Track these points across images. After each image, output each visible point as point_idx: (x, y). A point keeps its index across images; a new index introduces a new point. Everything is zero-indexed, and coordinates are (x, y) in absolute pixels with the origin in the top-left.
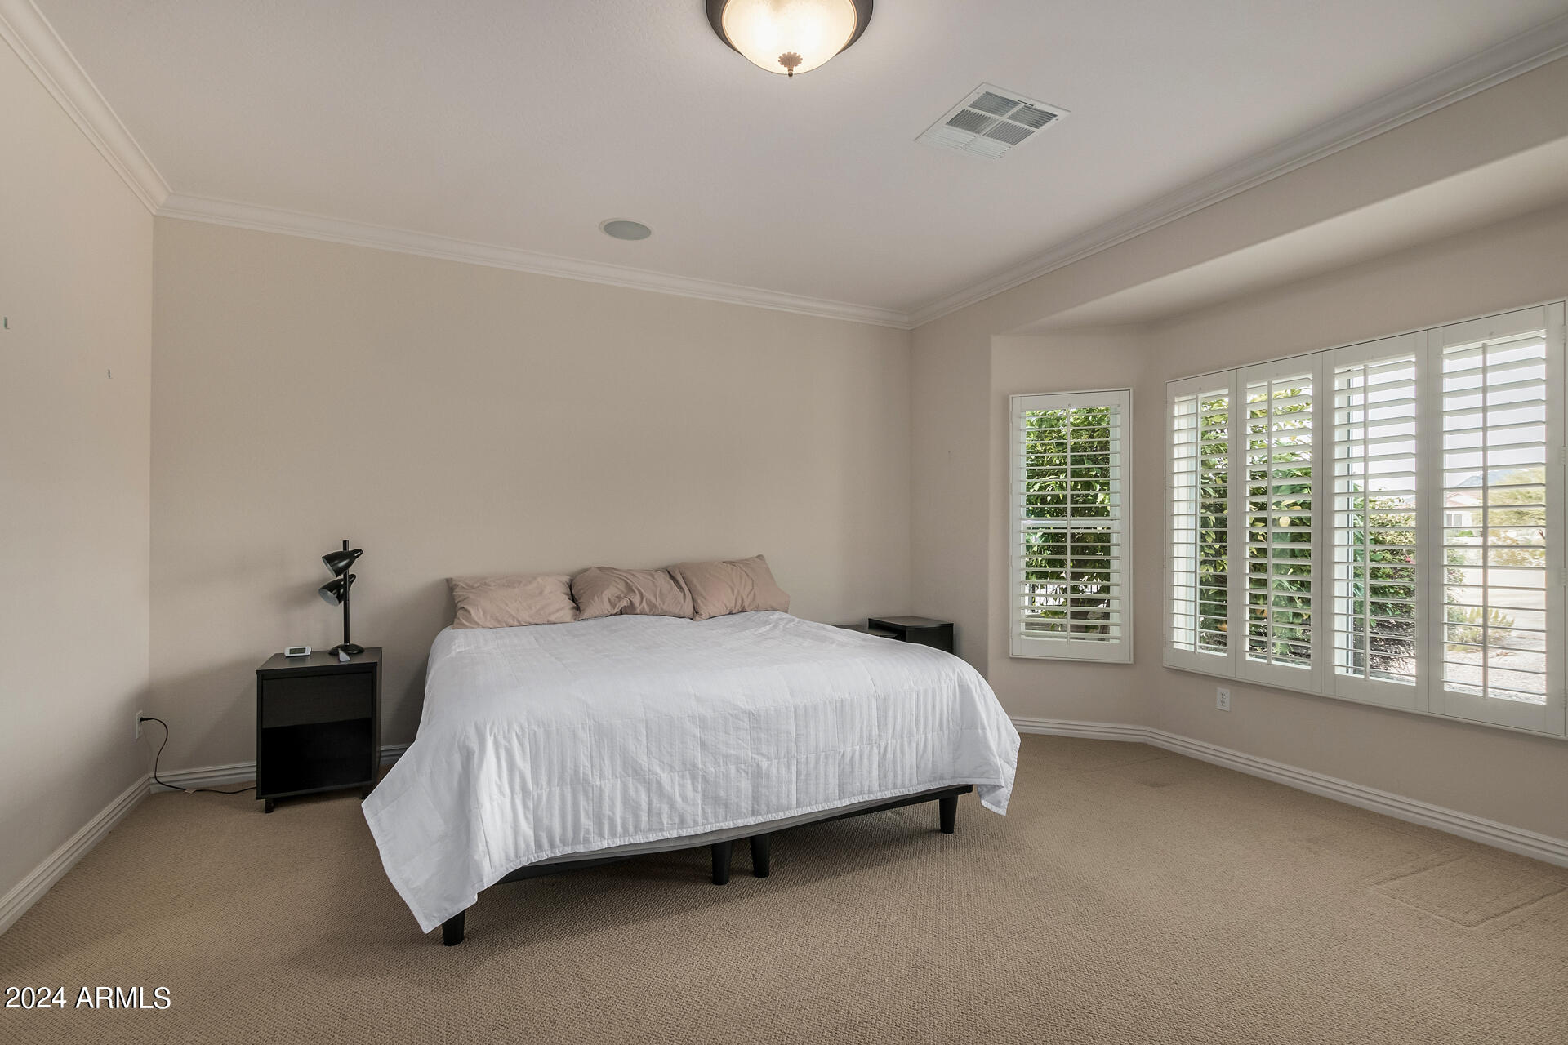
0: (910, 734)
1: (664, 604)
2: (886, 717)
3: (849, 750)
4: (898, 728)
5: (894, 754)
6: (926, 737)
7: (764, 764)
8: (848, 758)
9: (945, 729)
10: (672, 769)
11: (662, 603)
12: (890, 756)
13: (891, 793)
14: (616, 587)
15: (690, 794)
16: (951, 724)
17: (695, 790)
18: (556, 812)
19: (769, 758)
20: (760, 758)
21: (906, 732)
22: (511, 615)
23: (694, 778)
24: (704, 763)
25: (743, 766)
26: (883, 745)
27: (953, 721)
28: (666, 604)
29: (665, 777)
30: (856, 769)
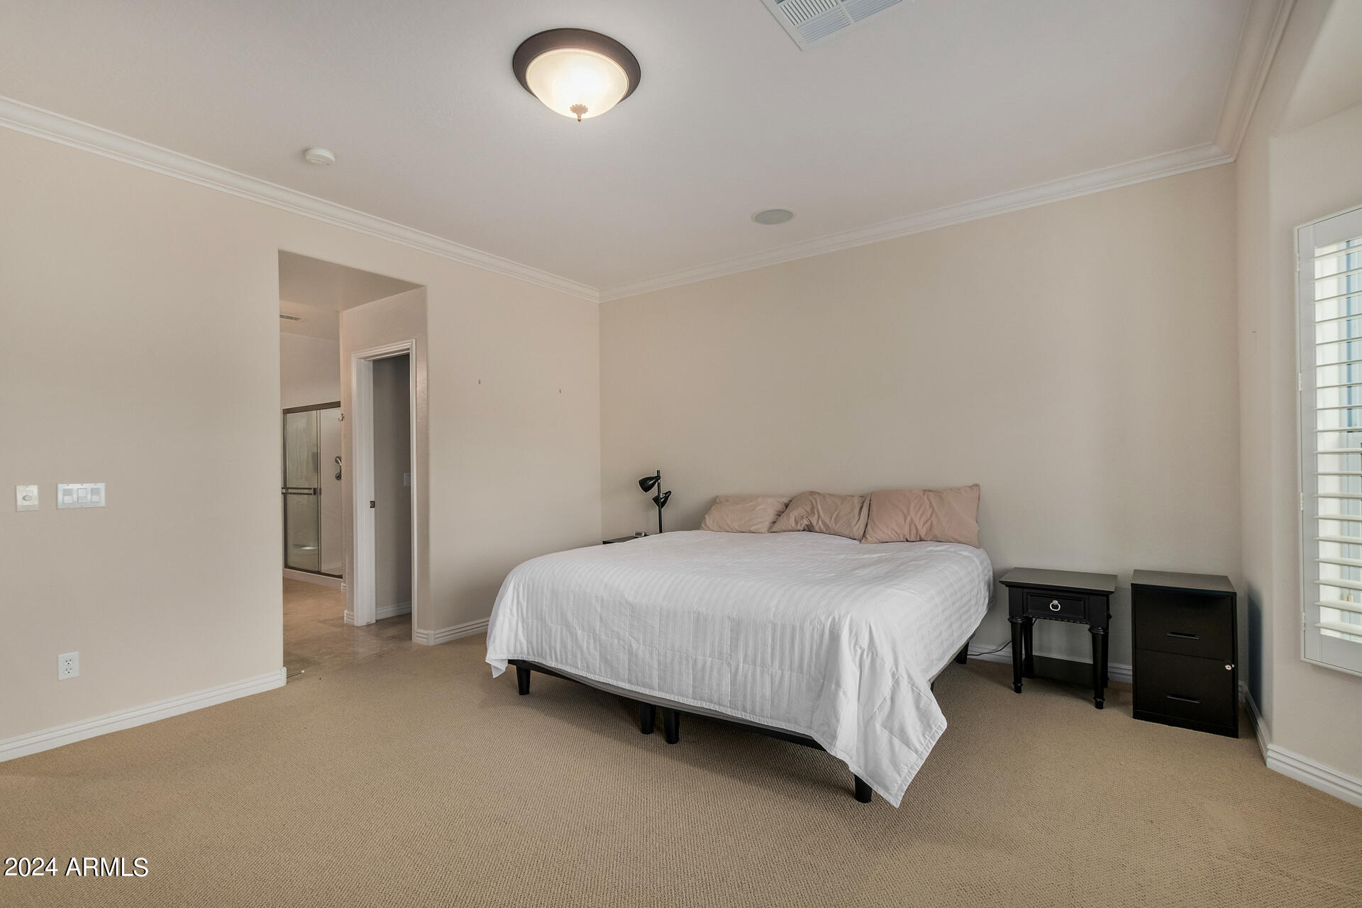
0: (763, 664)
1: (836, 524)
2: (738, 640)
3: (700, 658)
4: (750, 654)
5: (745, 677)
6: (782, 673)
7: (635, 646)
8: (700, 665)
9: (805, 671)
10: (583, 630)
11: (834, 524)
12: (740, 677)
13: (741, 714)
14: (804, 509)
15: (592, 651)
16: (813, 669)
17: (595, 649)
18: (535, 635)
19: (638, 642)
20: (633, 640)
21: (759, 661)
22: (727, 524)
23: (595, 640)
24: (600, 631)
25: (622, 643)
26: (734, 664)
27: (815, 667)
28: (838, 525)
29: (579, 632)
30: (707, 678)
